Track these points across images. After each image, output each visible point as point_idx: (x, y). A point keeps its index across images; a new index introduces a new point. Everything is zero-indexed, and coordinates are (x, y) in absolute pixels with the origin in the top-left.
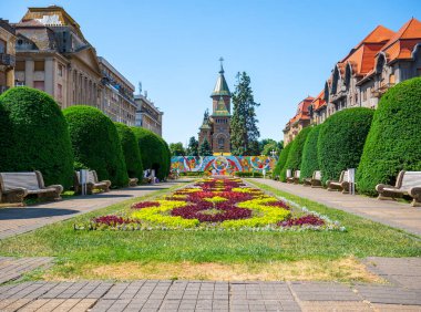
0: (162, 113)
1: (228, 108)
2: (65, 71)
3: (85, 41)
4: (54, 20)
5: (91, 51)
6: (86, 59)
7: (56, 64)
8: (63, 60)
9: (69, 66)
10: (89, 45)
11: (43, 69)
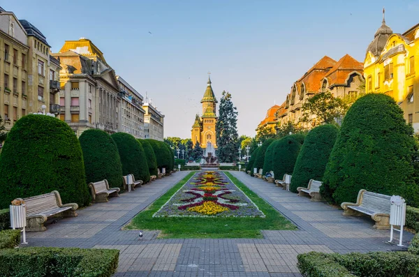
0: (164, 116)
1: (214, 112)
2: (93, 89)
3: (107, 65)
4: (85, 51)
5: (112, 73)
6: (108, 79)
7: (87, 84)
8: (92, 81)
9: (96, 84)
10: (110, 68)
11: (78, 88)
